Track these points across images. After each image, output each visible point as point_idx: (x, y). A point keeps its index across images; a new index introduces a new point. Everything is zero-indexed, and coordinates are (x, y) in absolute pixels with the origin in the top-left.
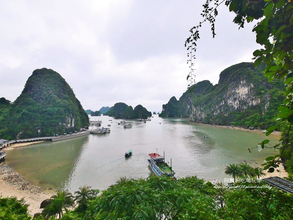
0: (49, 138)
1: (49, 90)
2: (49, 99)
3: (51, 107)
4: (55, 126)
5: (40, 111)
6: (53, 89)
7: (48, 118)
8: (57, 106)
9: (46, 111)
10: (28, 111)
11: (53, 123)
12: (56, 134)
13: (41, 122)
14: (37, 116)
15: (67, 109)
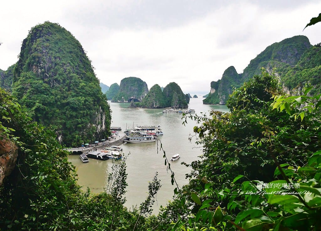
0: (77, 150)
1: (64, 64)
2: (68, 81)
3: (73, 96)
4: (83, 128)
5: (59, 103)
6: (70, 62)
8: (81, 94)
9: (68, 104)
10: (43, 105)
11: (79, 124)
12: (85, 143)
13: (61, 123)
14: (54, 111)
15: (96, 99)
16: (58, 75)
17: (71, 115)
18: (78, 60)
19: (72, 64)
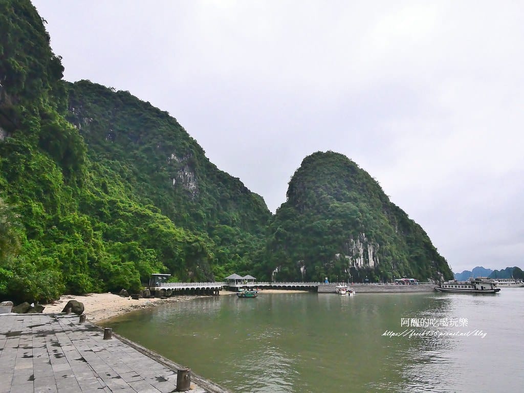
1: (318, 187)
2: (317, 204)
3: (319, 219)
4: (330, 258)
5: (303, 228)
6: (327, 184)
8: (330, 216)
9: (312, 228)
10: (285, 229)
14: (298, 238)
15: (349, 221)
16: (307, 199)
17: (314, 242)
19: (329, 186)
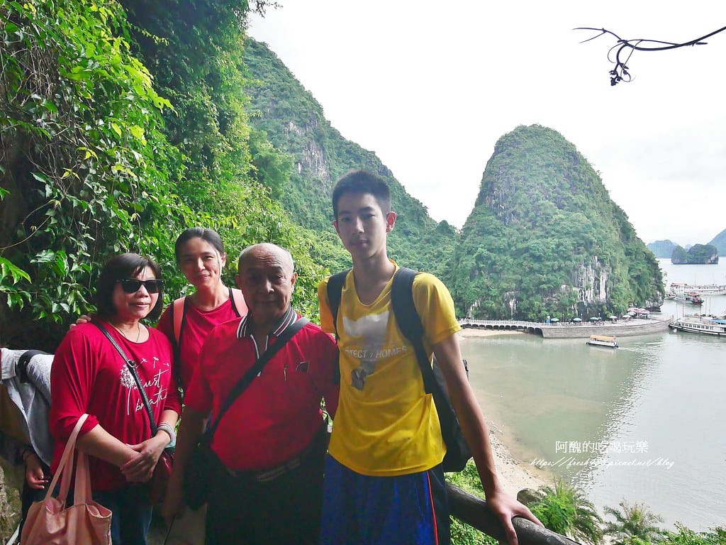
0: (535, 325)
1: (531, 187)
2: (532, 214)
3: (537, 238)
4: (552, 291)
5: (513, 249)
6: (542, 181)
7: (532, 270)
8: (553, 233)
9: (527, 250)
10: (489, 250)
11: (544, 283)
12: (552, 317)
13: (515, 281)
14: (506, 262)
15: (581, 242)
16: (517, 206)
17: (531, 269)
18: (561, 177)
19: (546, 185)
